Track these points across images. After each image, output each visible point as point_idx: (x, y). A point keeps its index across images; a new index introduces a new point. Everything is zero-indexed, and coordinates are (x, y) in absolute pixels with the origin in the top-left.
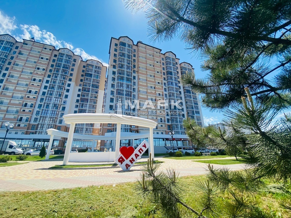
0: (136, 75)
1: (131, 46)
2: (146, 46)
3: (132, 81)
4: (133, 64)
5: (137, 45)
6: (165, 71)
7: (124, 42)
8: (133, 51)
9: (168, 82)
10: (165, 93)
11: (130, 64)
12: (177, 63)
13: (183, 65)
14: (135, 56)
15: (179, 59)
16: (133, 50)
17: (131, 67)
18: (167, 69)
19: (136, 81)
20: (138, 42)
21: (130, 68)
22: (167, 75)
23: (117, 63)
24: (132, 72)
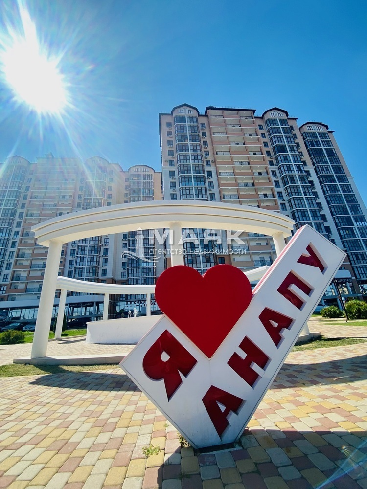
0: (212, 168)
1: (195, 120)
2: (223, 112)
3: (207, 181)
4: (203, 150)
5: (206, 115)
6: (270, 149)
7: (182, 115)
8: (200, 128)
9: (280, 168)
10: (276, 190)
11: (199, 151)
12: (292, 128)
13: (306, 129)
14: (204, 134)
15: (296, 119)
16: (200, 126)
17: (201, 156)
18: (272, 144)
19: (214, 179)
20: (207, 109)
21: (199, 158)
22: (275, 153)
23: (175, 154)
24: (205, 164)
